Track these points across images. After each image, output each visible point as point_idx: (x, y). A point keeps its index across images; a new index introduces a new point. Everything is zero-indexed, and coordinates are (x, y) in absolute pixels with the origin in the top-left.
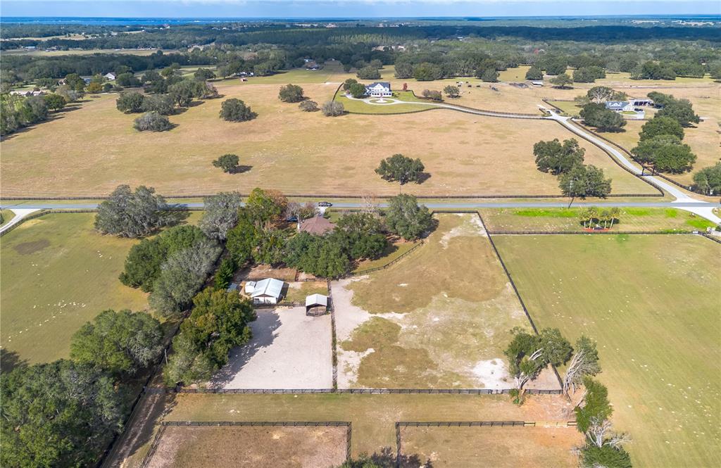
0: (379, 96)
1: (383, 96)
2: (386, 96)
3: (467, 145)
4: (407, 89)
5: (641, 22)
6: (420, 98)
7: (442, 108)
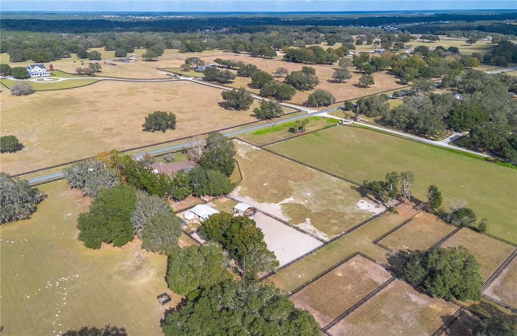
0: (39, 75)
1: (43, 75)
2: (45, 75)
3: (161, 102)
4: (54, 69)
5: (109, 16)
6: (75, 74)
7: (102, 80)
